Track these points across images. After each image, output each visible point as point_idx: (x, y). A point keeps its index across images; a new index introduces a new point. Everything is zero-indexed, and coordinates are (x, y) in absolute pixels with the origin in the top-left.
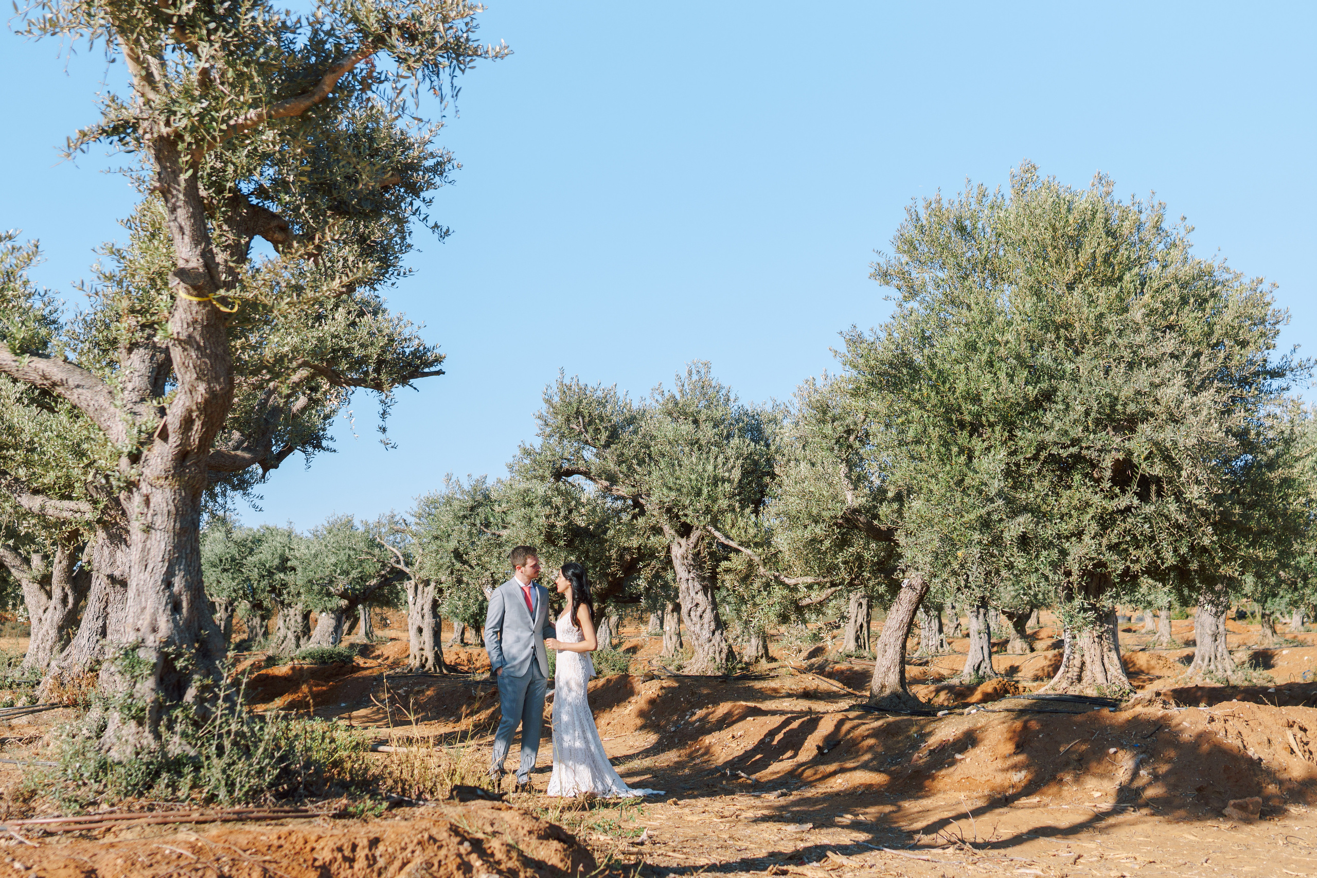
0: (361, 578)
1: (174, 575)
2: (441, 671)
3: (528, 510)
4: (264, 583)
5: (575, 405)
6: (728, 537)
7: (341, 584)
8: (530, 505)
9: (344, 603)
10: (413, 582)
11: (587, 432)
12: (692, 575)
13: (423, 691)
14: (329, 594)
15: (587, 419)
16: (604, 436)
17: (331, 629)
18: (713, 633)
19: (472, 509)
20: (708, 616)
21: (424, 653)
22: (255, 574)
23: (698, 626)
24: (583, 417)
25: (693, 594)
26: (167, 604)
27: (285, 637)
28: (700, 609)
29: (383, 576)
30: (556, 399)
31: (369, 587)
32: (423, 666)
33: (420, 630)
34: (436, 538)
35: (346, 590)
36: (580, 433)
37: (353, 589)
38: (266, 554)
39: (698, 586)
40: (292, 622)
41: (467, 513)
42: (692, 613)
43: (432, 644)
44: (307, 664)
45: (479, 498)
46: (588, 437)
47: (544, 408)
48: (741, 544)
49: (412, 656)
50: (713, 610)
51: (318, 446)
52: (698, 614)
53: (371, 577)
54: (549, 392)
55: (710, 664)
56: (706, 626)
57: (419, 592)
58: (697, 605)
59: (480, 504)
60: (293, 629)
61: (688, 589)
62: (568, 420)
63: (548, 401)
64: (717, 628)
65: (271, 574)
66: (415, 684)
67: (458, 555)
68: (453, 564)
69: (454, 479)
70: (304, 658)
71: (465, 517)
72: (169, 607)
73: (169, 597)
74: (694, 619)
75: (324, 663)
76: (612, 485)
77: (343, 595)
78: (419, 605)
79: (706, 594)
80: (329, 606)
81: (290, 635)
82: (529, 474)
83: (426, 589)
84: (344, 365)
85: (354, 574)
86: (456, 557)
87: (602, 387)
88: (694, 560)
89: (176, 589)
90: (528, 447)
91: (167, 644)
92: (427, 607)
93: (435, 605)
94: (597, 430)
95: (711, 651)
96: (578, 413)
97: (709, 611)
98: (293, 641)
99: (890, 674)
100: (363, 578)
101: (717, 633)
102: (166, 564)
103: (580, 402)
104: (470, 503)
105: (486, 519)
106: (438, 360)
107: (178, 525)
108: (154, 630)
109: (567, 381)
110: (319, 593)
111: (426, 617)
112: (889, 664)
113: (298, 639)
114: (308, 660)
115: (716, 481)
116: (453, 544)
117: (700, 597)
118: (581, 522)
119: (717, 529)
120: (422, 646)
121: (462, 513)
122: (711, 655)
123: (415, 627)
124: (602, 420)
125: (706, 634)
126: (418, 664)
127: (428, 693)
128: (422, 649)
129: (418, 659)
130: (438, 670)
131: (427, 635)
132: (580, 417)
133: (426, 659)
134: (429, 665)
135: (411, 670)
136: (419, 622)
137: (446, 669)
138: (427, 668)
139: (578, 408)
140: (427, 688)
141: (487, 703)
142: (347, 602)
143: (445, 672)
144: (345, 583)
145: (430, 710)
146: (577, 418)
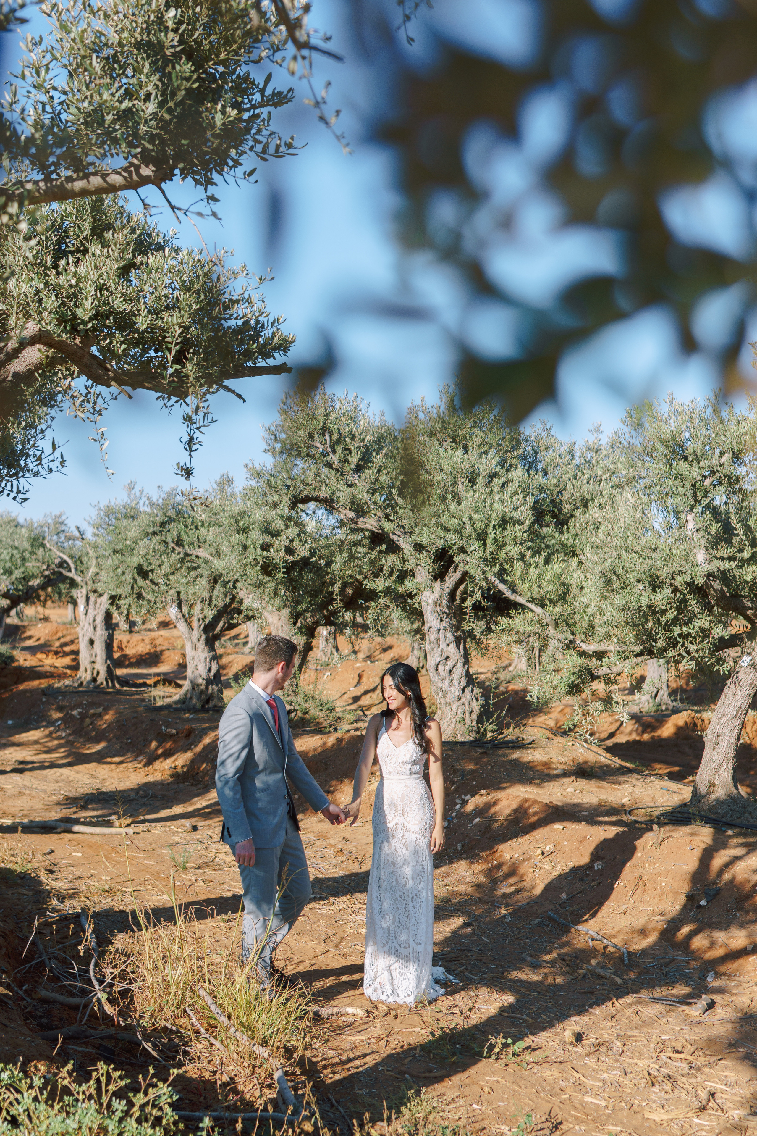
0: (24, 578)
2: (114, 686)
3: (242, 537)
5: (322, 419)
6: (514, 591)
7: (4, 584)
8: (245, 530)
9: (6, 603)
10: (84, 591)
11: (334, 452)
12: (444, 624)
13: (100, 716)
15: (335, 437)
16: (354, 459)
18: (464, 690)
19: (163, 524)
20: (459, 671)
21: (96, 666)
23: (447, 682)
24: (331, 435)
25: (443, 645)
28: (450, 663)
29: (46, 576)
30: (296, 411)
31: (32, 587)
32: (94, 680)
33: (92, 642)
34: (115, 551)
35: (8, 590)
36: (325, 454)
37: (16, 589)
39: (450, 637)
41: (157, 529)
42: (440, 668)
43: (104, 657)
45: (172, 513)
46: (335, 459)
48: (532, 600)
49: (82, 669)
50: (464, 664)
52: (448, 668)
53: (33, 576)
55: (458, 726)
56: (455, 682)
57: (91, 602)
58: (447, 658)
59: (171, 520)
61: (438, 639)
62: (311, 436)
64: (467, 686)
66: (91, 705)
67: (143, 572)
68: (135, 580)
69: (137, 488)
71: (154, 533)
74: (442, 674)
76: (358, 516)
77: (5, 596)
78: (90, 615)
79: (458, 647)
83: (99, 600)
85: (18, 574)
86: (139, 574)
88: (449, 607)
92: (100, 618)
93: (108, 616)
94: (347, 450)
95: (460, 710)
96: (325, 428)
97: (460, 665)
99: (722, 771)
100: (26, 579)
101: (468, 690)
103: (327, 415)
104: (160, 519)
105: (179, 536)
111: (98, 628)
112: (720, 758)
115: (504, 523)
116: (135, 561)
117: (452, 650)
118: (302, 552)
119: (504, 581)
120: (93, 658)
121: (151, 530)
122: (460, 715)
123: (87, 638)
124: (353, 437)
125: (455, 691)
126: (89, 677)
127: (107, 717)
128: (93, 662)
129: (89, 672)
130: (110, 684)
131: (99, 648)
132: (327, 435)
133: (98, 673)
134: (101, 678)
135: (82, 683)
136: (90, 633)
137: (119, 683)
138: (99, 682)
139: (324, 423)
140: (106, 710)
141: (181, 743)
142: (8, 602)
143: (117, 686)
144: (8, 583)
145: (109, 741)
146: (324, 435)
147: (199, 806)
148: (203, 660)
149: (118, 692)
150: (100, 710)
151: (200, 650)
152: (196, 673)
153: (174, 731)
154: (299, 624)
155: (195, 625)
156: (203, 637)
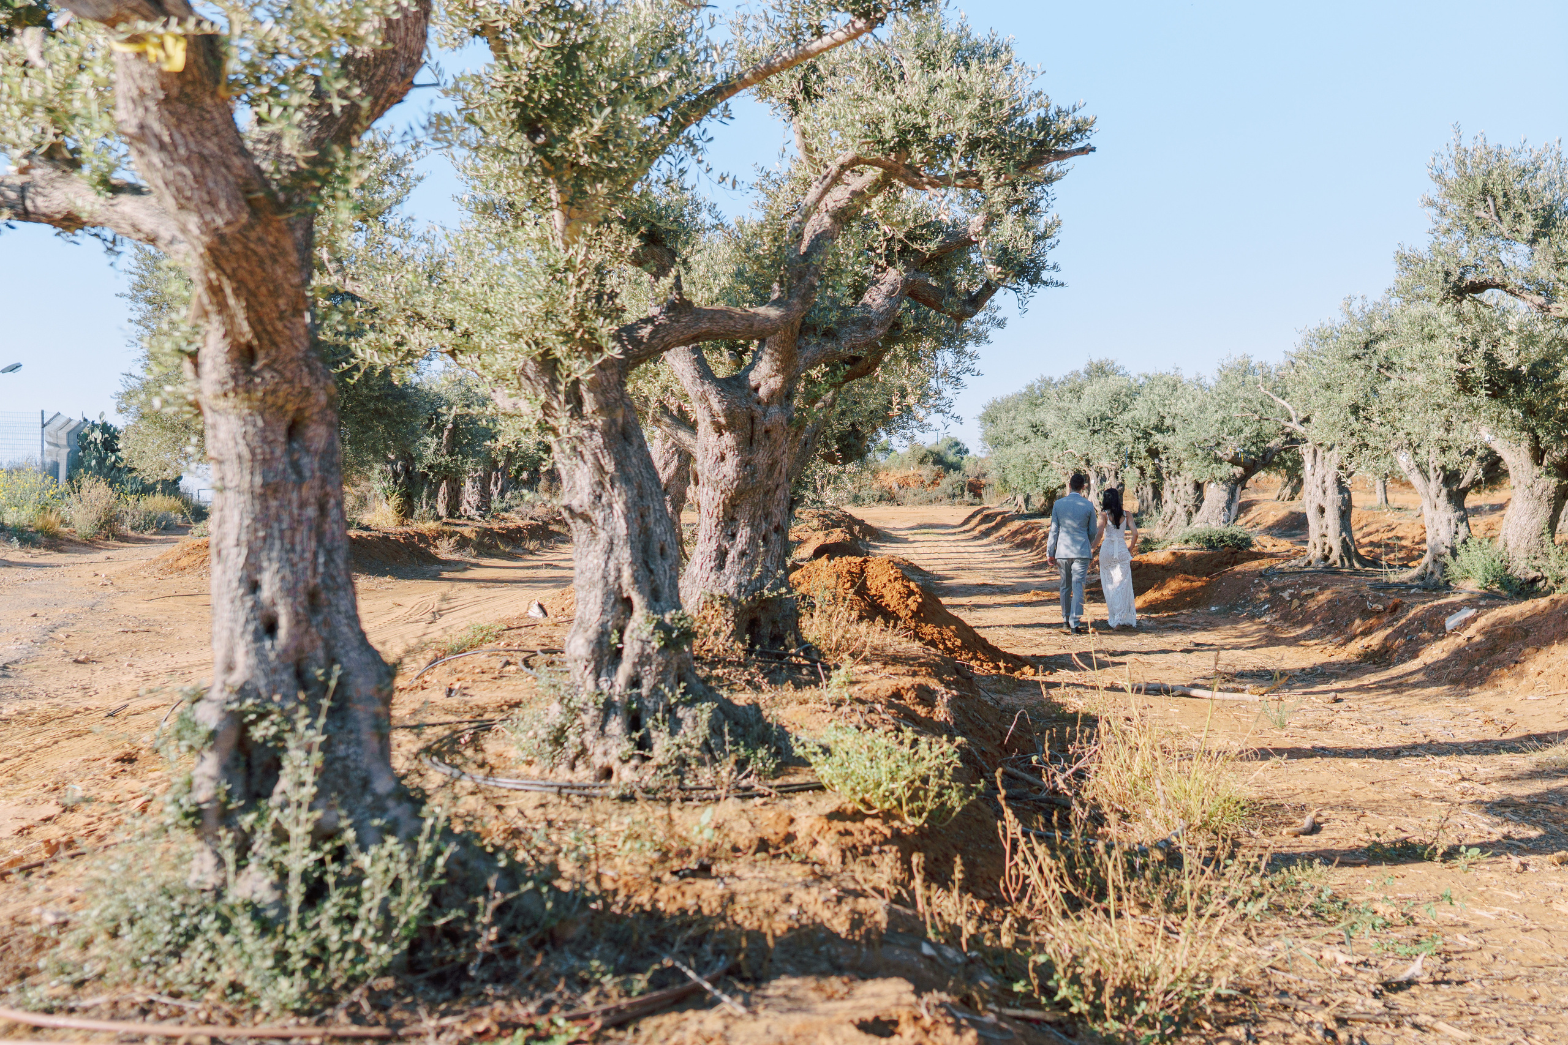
0: (1256, 438)
1: (260, 569)
2: (1352, 565)
3: (1429, 345)
4: (1142, 447)
5: (1481, 180)
7: (1231, 448)
9: (1238, 471)
10: (1310, 446)
11: (1501, 220)
13: (1314, 595)
14: (1218, 460)
15: (1501, 201)
16: (1529, 226)
17: (1222, 505)
19: (1367, 344)
21: (1327, 540)
22: (1127, 436)
24: (1494, 199)
26: (247, 621)
27: (1174, 513)
30: (1451, 175)
31: (1268, 450)
32: (1326, 558)
33: (1322, 510)
35: (1237, 454)
36: (1491, 223)
37: (1248, 452)
38: (1141, 412)
40: (1182, 493)
41: (1361, 351)
43: (1338, 529)
44: (1189, 550)
45: (1379, 326)
46: (1504, 228)
47: (1434, 191)
49: (1311, 544)
51: (1035, 280)
54: (1438, 163)
57: (1319, 459)
59: (1378, 338)
60: (1182, 503)
62: (1471, 205)
63: (1439, 178)
65: (1147, 435)
66: (1306, 584)
67: (1356, 408)
68: (1351, 423)
70: (1187, 542)
71: (1357, 357)
72: (251, 627)
73: (253, 608)
75: (1212, 547)
76: (1550, 302)
77: (1235, 461)
78: (1319, 476)
80: (1218, 474)
81: (1180, 510)
82: (1408, 294)
83: (1325, 456)
84: (917, 155)
85: (1248, 432)
86: (1354, 412)
87: (1528, 146)
89: (266, 593)
90: (1407, 253)
91: (242, 692)
92: (1330, 480)
94: (1518, 217)
96: (1485, 192)
98: (1184, 517)
100: (1259, 439)
102: (245, 551)
103: (1489, 173)
104: (1365, 337)
105: (1389, 358)
106: (1080, 129)
107: (258, 480)
108: (230, 668)
109: (1468, 144)
110: (1205, 459)
111: (1329, 492)
113: (1190, 514)
114: (1192, 544)
118: (1509, 360)
120: (1324, 531)
121: (1352, 352)
123: (1315, 506)
124: (1526, 199)
126: (1318, 553)
127: (1320, 597)
128: (1325, 536)
129: (1319, 548)
130: (1347, 563)
131: (1332, 517)
132: (1489, 199)
133: (1331, 549)
134: (1335, 556)
135: (1310, 563)
136: (1318, 499)
137: (1359, 562)
138: (1330, 561)
139: (1485, 185)
140: (1322, 590)
141: (1385, 620)
142: (1241, 469)
143: (1357, 565)
144: (1235, 444)
145: (1315, 623)
146: (1485, 201)
147: (1366, 682)
148: (1445, 523)
149: (1356, 572)
150: (1316, 590)
151: (1440, 508)
152: (1438, 539)
153: (1381, 607)
154: (1545, 462)
155: (1432, 475)
156: (1444, 491)
